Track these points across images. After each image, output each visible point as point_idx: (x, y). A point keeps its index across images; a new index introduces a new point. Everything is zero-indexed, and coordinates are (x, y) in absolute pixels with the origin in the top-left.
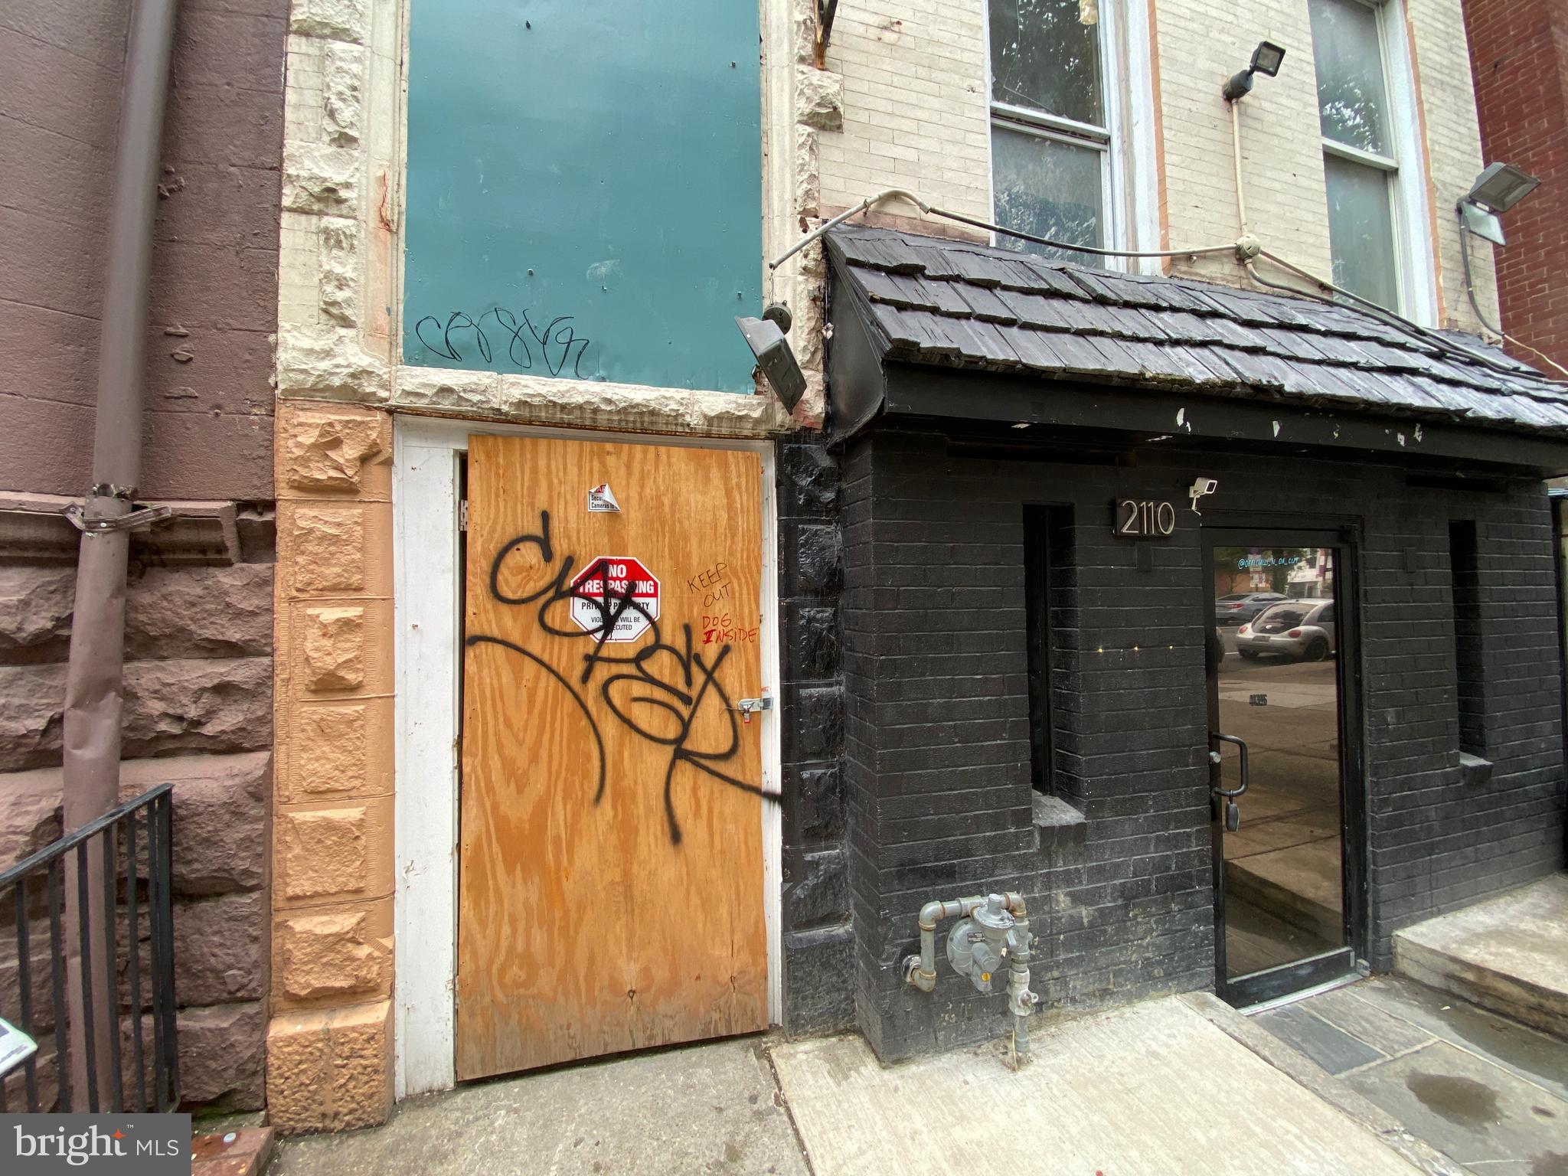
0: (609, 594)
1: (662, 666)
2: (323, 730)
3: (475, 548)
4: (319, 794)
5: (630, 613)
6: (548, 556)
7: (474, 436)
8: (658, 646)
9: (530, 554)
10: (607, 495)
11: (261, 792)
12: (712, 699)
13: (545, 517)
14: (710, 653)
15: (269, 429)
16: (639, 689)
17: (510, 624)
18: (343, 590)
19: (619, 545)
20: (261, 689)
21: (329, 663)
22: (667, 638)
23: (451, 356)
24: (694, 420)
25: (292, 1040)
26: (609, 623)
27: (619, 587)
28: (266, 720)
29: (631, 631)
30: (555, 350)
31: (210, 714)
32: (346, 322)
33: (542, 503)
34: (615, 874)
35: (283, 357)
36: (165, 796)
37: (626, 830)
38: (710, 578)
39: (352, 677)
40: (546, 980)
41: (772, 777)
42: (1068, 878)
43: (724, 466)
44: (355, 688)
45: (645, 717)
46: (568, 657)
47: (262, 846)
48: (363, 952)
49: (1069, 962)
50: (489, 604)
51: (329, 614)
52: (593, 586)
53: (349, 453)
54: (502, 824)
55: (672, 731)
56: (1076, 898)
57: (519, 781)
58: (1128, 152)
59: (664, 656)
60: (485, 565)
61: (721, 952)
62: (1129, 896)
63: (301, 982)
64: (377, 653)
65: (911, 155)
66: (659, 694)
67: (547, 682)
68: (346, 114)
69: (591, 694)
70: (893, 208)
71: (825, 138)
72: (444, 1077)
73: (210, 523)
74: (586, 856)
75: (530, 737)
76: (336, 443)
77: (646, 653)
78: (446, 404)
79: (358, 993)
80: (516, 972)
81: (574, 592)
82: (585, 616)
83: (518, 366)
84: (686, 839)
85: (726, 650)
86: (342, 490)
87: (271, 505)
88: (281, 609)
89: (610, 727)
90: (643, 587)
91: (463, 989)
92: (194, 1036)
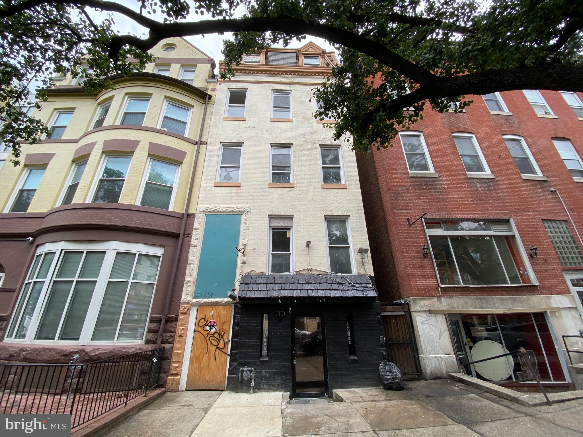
0: (211, 325)
1: (216, 335)
2: (179, 342)
3: (197, 320)
4: (177, 349)
5: (213, 328)
6: (205, 321)
7: (199, 306)
8: (216, 332)
9: (203, 320)
10: (212, 313)
11: (172, 348)
12: (222, 340)
13: (205, 315)
14: (222, 333)
15: (179, 307)
16: (213, 338)
17: (200, 329)
18: (183, 325)
19: (213, 319)
20: (174, 336)
21: (181, 333)
22: (217, 332)
23: (198, 297)
24: (223, 302)
25: (170, 379)
26: (211, 329)
27: (212, 324)
28: (174, 340)
29: (213, 330)
30: (209, 295)
31: (169, 339)
32: (188, 295)
33: (205, 314)
34: (207, 364)
35: (182, 299)
36: (164, 347)
37: (209, 358)
38: (223, 323)
39: (183, 335)
40: (197, 378)
41: (229, 353)
42: (265, 369)
43: (227, 308)
44: (183, 336)
45: (213, 342)
46: (205, 334)
47: (171, 355)
48: (178, 369)
49: (264, 382)
50: (198, 326)
51: (182, 328)
52: (209, 324)
53: (186, 309)
54: (195, 355)
55: (216, 345)
56: (266, 372)
57: (198, 350)
58: (293, 255)
59: (217, 334)
60: (198, 322)
61: (219, 377)
62: (276, 373)
63: (172, 372)
64: (185, 333)
65: (255, 265)
66: (216, 339)
67: (203, 337)
68: (192, 272)
69: (207, 339)
70: (252, 272)
71: (244, 265)
72: (184, 389)
73: (172, 318)
74: (204, 360)
75: (200, 344)
76: (185, 308)
77: (214, 333)
78: (197, 303)
79: (177, 375)
80: (194, 376)
81: (207, 325)
82: (208, 328)
83: (205, 297)
84: (217, 359)
85: (224, 333)
86: (185, 314)
87: (178, 315)
88: (177, 327)
89: (209, 343)
90: (215, 324)
91: (188, 377)
92: (161, 376)
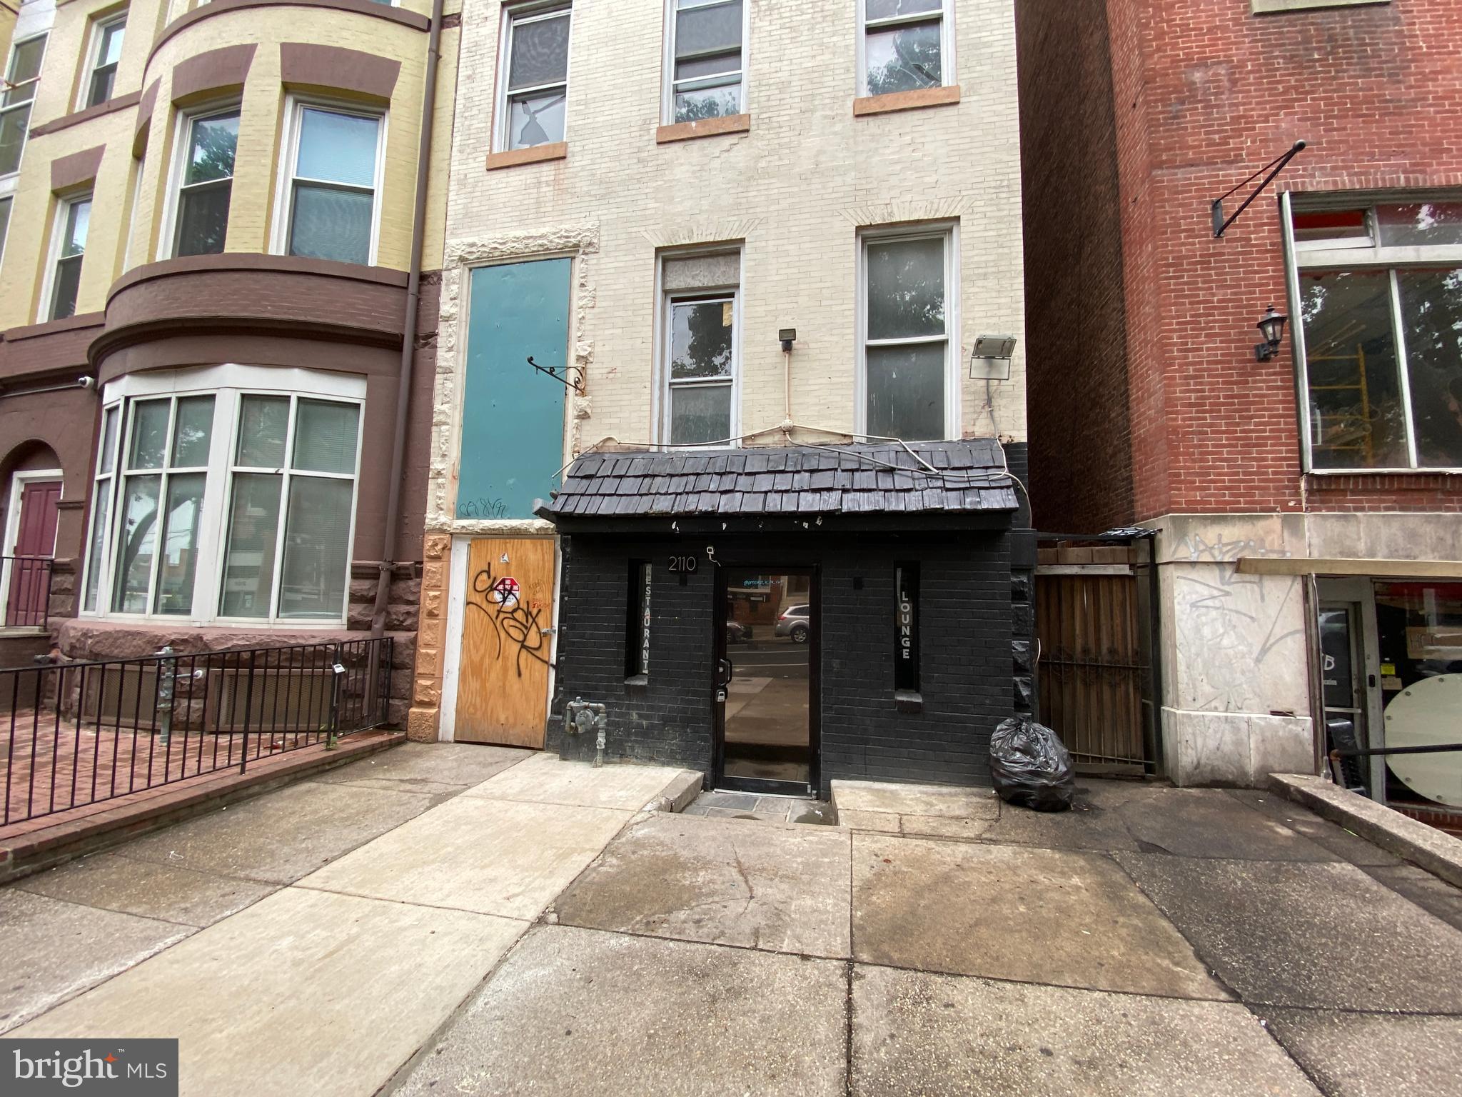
0: (505, 590)
1: (519, 615)
2: (429, 627)
3: (471, 575)
4: (427, 645)
5: (511, 596)
6: (489, 577)
7: (473, 539)
8: (518, 608)
9: (484, 576)
10: (506, 558)
11: (414, 641)
12: (534, 628)
13: (489, 564)
14: (534, 612)
15: (423, 541)
16: (512, 622)
17: (478, 598)
18: (436, 587)
19: (509, 574)
20: (416, 614)
21: (430, 607)
22: (521, 606)
23: (467, 515)
24: (532, 530)
25: (414, 713)
26: (504, 600)
27: (508, 587)
28: (417, 623)
29: (511, 603)
30: (496, 510)
31: (405, 620)
32: (442, 509)
33: (488, 560)
34: (501, 684)
35: (427, 521)
36: (392, 638)
37: (505, 670)
38: (536, 585)
39: (436, 612)
40: (479, 714)
41: (554, 660)
42: (637, 707)
43: (542, 545)
44: (437, 615)
45: (512, 631)
46: (492, 610)
47: (413, 657)
48: (432, 692)
49: (636, 742)
50: (473, 592)
51: (432, 593)
52: (501, 587)
53: (440, 547)
54: (472, 662)
55: (521, 638)
56: (640, 716)
57: (478, 650)
59: (520, 612)
60: (473, 580)
61: (530, 717)
62: (666, 721)
63: (419, 697)
64: (443, 606)
65: (617, 421)
66: (518, 625)
67: (486, 618)
68: (444, 448)
69: (498, 624)
70: (609, 444)
71: (585, 422)
72: (451, 738)
73: (406, 568)
74: (493, 676)
75: (481, 635)
76: (437, 545)
77: (515, 611)
78: (464, 531)
79: (430, 704)
80: (471, 710)
81: (495, 589)
82: (497, 597)
83: (486, 517)
84: (523, 676)
85: (540, 611)
86: (437, 558)
87: (422, 563)
88: (422, 591)
89: (503, 634)
90: (515, 587)
91: (458, 712)
92: (393, 705)
